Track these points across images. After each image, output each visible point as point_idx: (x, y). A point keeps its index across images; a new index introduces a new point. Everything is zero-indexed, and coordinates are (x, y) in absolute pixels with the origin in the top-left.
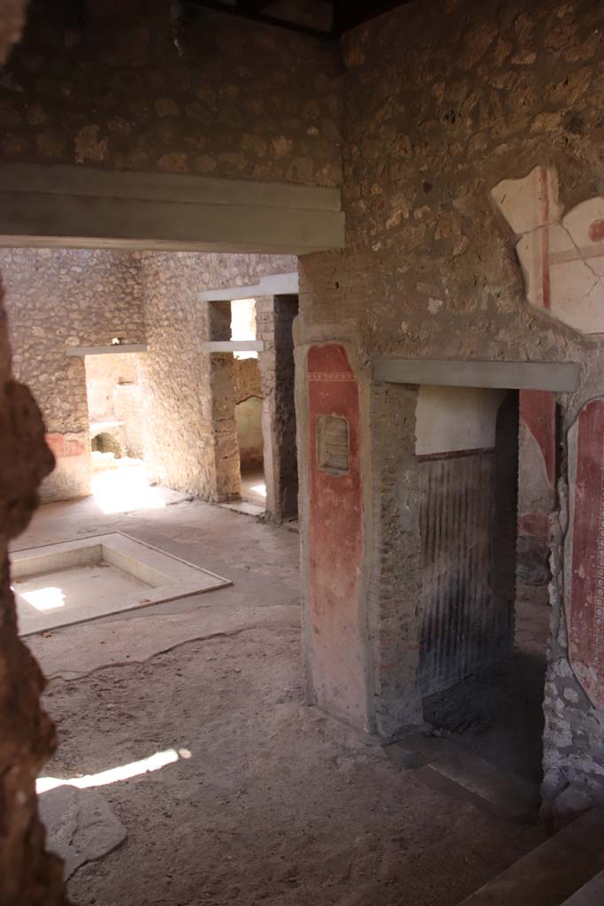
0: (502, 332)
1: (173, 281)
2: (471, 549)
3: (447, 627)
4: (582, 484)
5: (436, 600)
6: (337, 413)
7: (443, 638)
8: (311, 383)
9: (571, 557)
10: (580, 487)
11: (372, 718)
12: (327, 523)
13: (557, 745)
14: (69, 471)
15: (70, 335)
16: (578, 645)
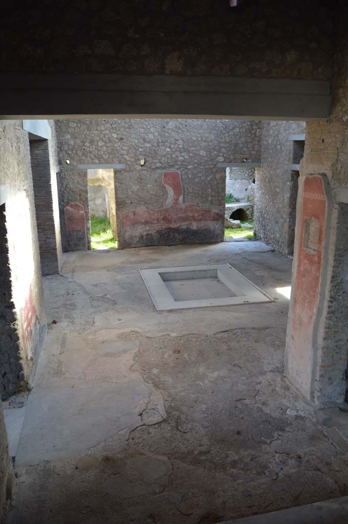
6: (315, 217)
8: (304, 198)
11: (312, 393)
14: (212, 228)
15: (219, 156)
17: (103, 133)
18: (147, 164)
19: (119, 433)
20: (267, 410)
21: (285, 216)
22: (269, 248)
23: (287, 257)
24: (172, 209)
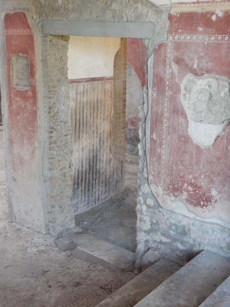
0: (114, 4)
2: (100, 133)
3: (87, 176)
4: (155, 89)
5: (81, 161)
6: (22, 53)
7: (85, 182)
8: (7, 36)
9: (149, 129)
10: (154, 91)
11: (47, 226)
12: (18, 118)
13: (143, 229)
16: (153, 175)
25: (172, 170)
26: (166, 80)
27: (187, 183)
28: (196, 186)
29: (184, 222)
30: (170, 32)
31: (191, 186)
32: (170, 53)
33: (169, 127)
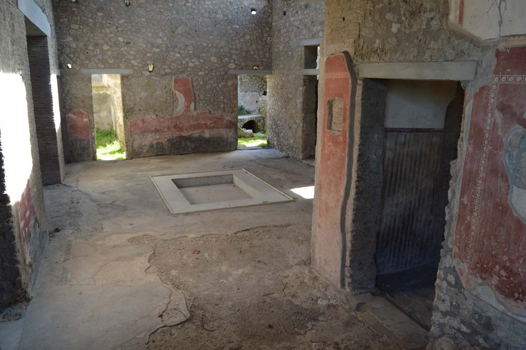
0: (433, 42)
1: (288, 34)
2: (421, 190)
4: (471, 142)
5: (394, 217)
6: (338, 96)
8: (326, 79)
9: (460, 191)
10: (470, 144)
11: (342, 280)
12: (329, 162)
13: (441, 309)
14: (225, 136)
15: (231, 63)
16: (459, 248)
17: (109, 36)
18: (156, 69)
19: (137, 337)
20: (297, 302)
21: (298, 121)
22: (283, 154)
23: (302, 162)
24: (182, 117)
25: (483, 245)
26: (486, 132)
27: (499, 265)
28: (511, 271)
29: (490, 314)
30: (496, 72)
31: (505, 271)
32: (493, 98)
33: (484, 191)
